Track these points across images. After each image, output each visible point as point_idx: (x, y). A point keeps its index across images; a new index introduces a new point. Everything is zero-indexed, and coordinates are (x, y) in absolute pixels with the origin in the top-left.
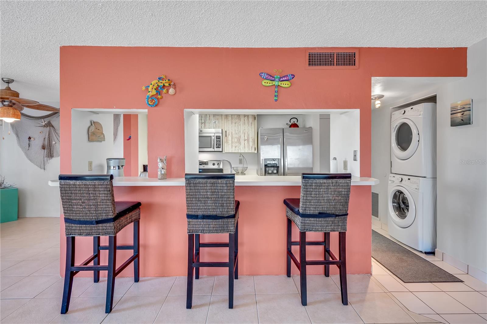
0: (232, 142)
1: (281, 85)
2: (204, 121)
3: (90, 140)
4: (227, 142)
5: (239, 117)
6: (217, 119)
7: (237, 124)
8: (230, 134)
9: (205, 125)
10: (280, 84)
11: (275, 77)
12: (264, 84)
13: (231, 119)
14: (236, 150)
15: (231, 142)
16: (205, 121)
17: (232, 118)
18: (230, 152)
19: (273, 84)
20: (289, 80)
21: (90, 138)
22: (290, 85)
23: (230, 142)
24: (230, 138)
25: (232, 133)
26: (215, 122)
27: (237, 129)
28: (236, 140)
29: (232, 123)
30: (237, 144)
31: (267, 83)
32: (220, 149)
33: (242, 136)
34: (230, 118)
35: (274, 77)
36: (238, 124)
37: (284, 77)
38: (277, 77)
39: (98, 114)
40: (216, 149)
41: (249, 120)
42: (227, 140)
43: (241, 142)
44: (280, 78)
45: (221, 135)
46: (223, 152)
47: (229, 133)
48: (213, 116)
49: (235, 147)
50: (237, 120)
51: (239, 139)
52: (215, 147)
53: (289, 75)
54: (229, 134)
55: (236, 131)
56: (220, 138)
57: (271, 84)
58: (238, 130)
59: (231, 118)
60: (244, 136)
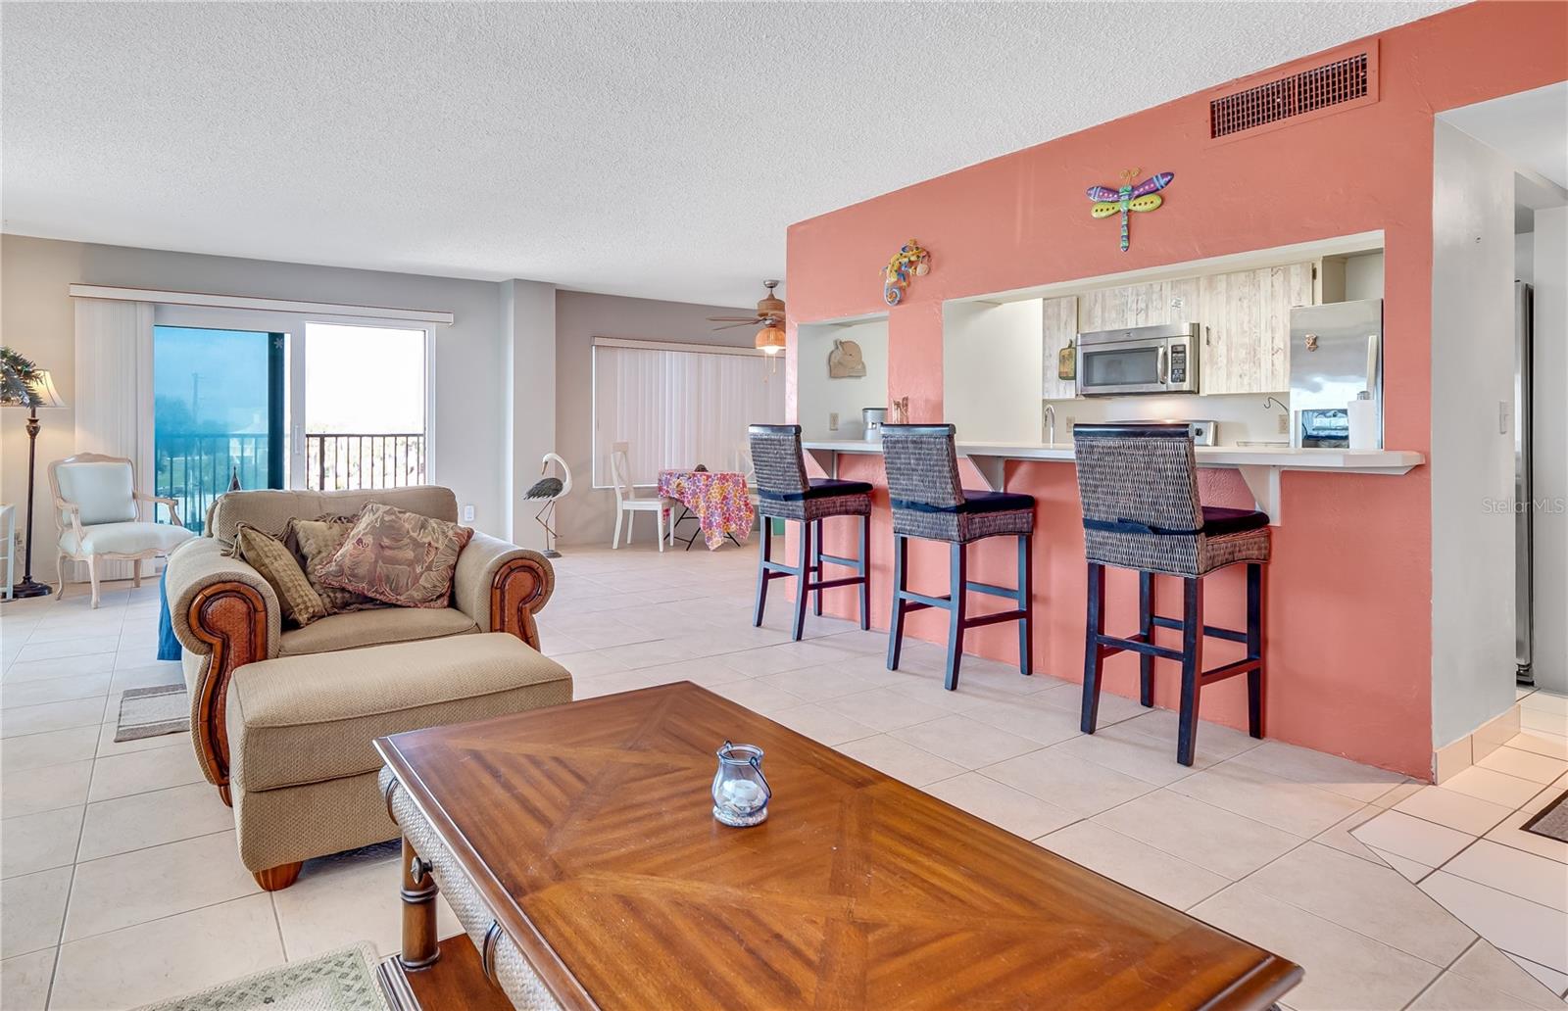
0: (1230, 361)
1: (1134, 208)
2: (1143, 306)
3: (833, 375)
4: (1213, 362)
5: (1254, 279)
6: (1184, 295)
7: (1245, 302)
8: (1224, 337)
9: (1147, 315)
10: (1131, 207)
11: (1121, 191)
12: (1095, 215)
13: (1227, 289)
14: (1242, 384)
15: (1225, 361)
16: (1147, 306)
17: (1228, 284)
18: (1220, 393)
19: (1116, 209)
20: (1158, 190)
21: (833, 372)
22: (1158, 201)
23: (1223, 361)
24: (1221, 348)
25: (1228, 331)
26: (1177, 305)
27: (1246, 319)
28: (1243, 353)
29: (1228, 302)
30: (1246, 367)
31: (1102, 210)
32: (1186, 386)
33: (1266, 338)
34: (1222, 286)
35: (1118, 192)
36: (1250, 301)
37: (1143, 185)
38: (1126, 188)
39: (850, 326)
40: (1173, 386)
41: (1289, 282)
42: (1211, 356)
43: (1259, 359)
44: (1134, 189)
45: (1186, 341)
46: (1201, 394)
47: (1218, 332)
48: (1172, 289)
49: (1241, 376)
50: (1246, 290)
51: (1255, 350)
52: (1170, 379)
53: (1157, 177)
54: (1219, 338)
55: (1242, 324)
56: (1184, 352)
57: (1111, 212)
58: (1249, 322)
59: (1224, 285)
60: (1273, 338)
